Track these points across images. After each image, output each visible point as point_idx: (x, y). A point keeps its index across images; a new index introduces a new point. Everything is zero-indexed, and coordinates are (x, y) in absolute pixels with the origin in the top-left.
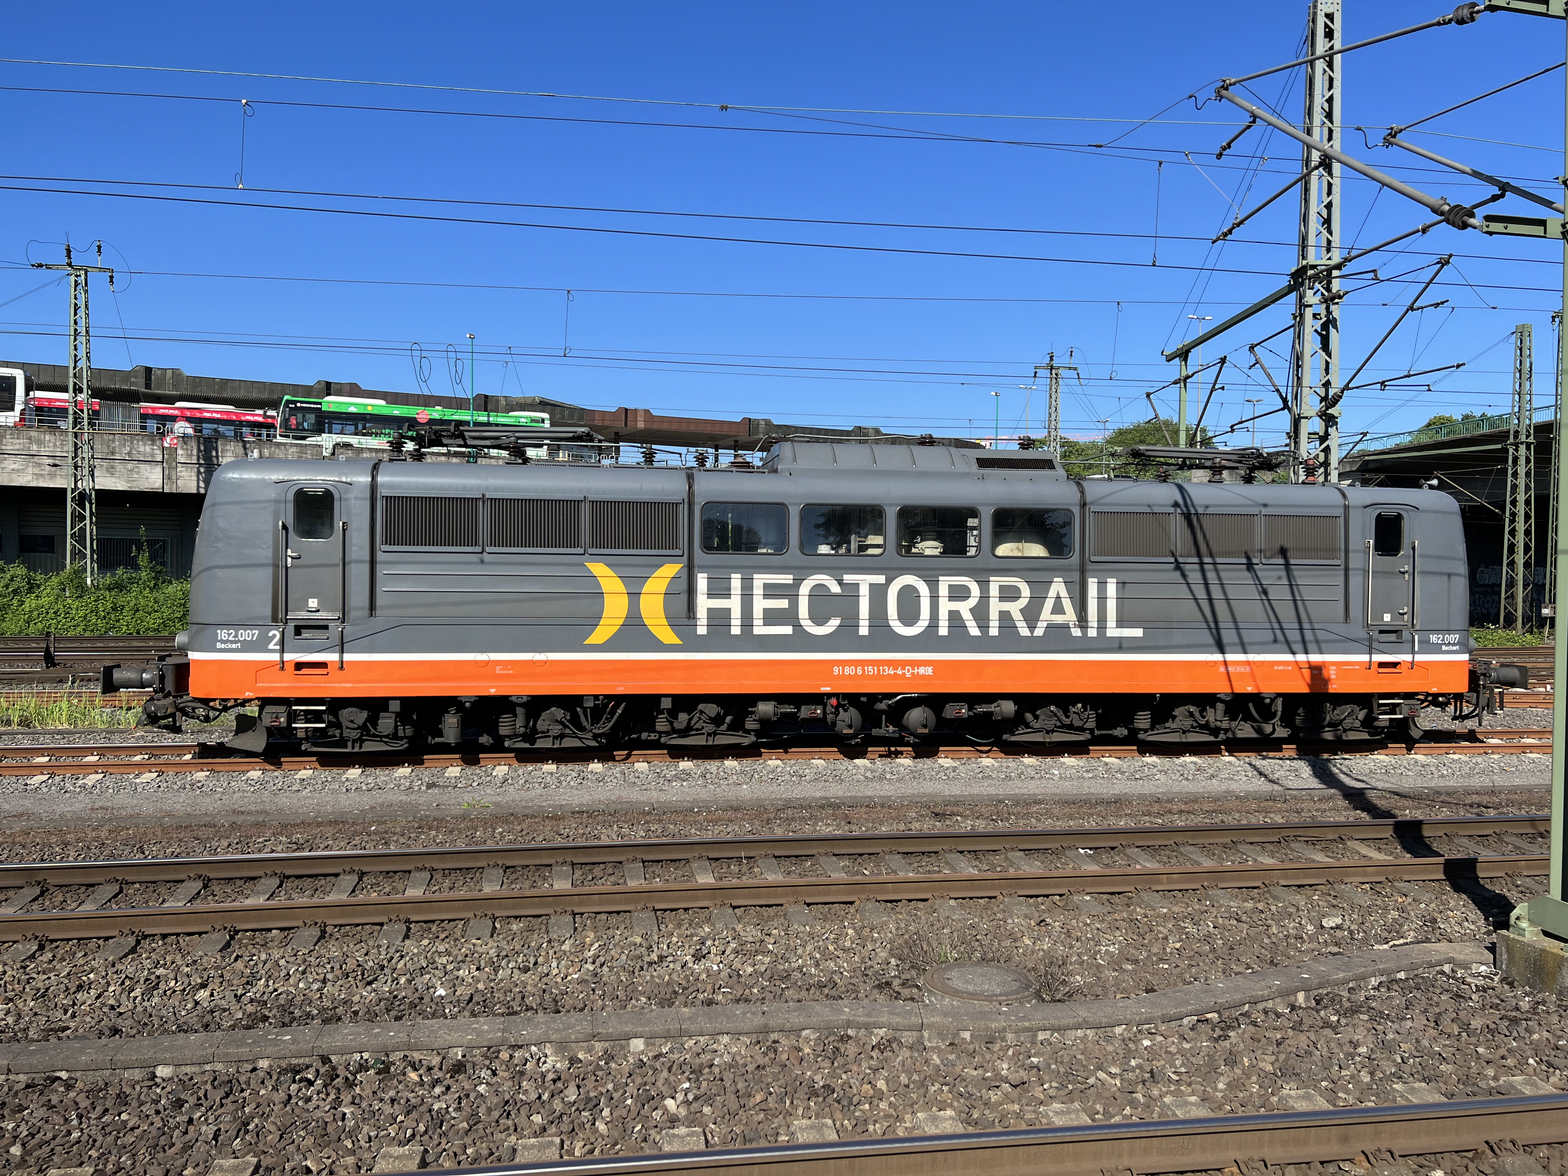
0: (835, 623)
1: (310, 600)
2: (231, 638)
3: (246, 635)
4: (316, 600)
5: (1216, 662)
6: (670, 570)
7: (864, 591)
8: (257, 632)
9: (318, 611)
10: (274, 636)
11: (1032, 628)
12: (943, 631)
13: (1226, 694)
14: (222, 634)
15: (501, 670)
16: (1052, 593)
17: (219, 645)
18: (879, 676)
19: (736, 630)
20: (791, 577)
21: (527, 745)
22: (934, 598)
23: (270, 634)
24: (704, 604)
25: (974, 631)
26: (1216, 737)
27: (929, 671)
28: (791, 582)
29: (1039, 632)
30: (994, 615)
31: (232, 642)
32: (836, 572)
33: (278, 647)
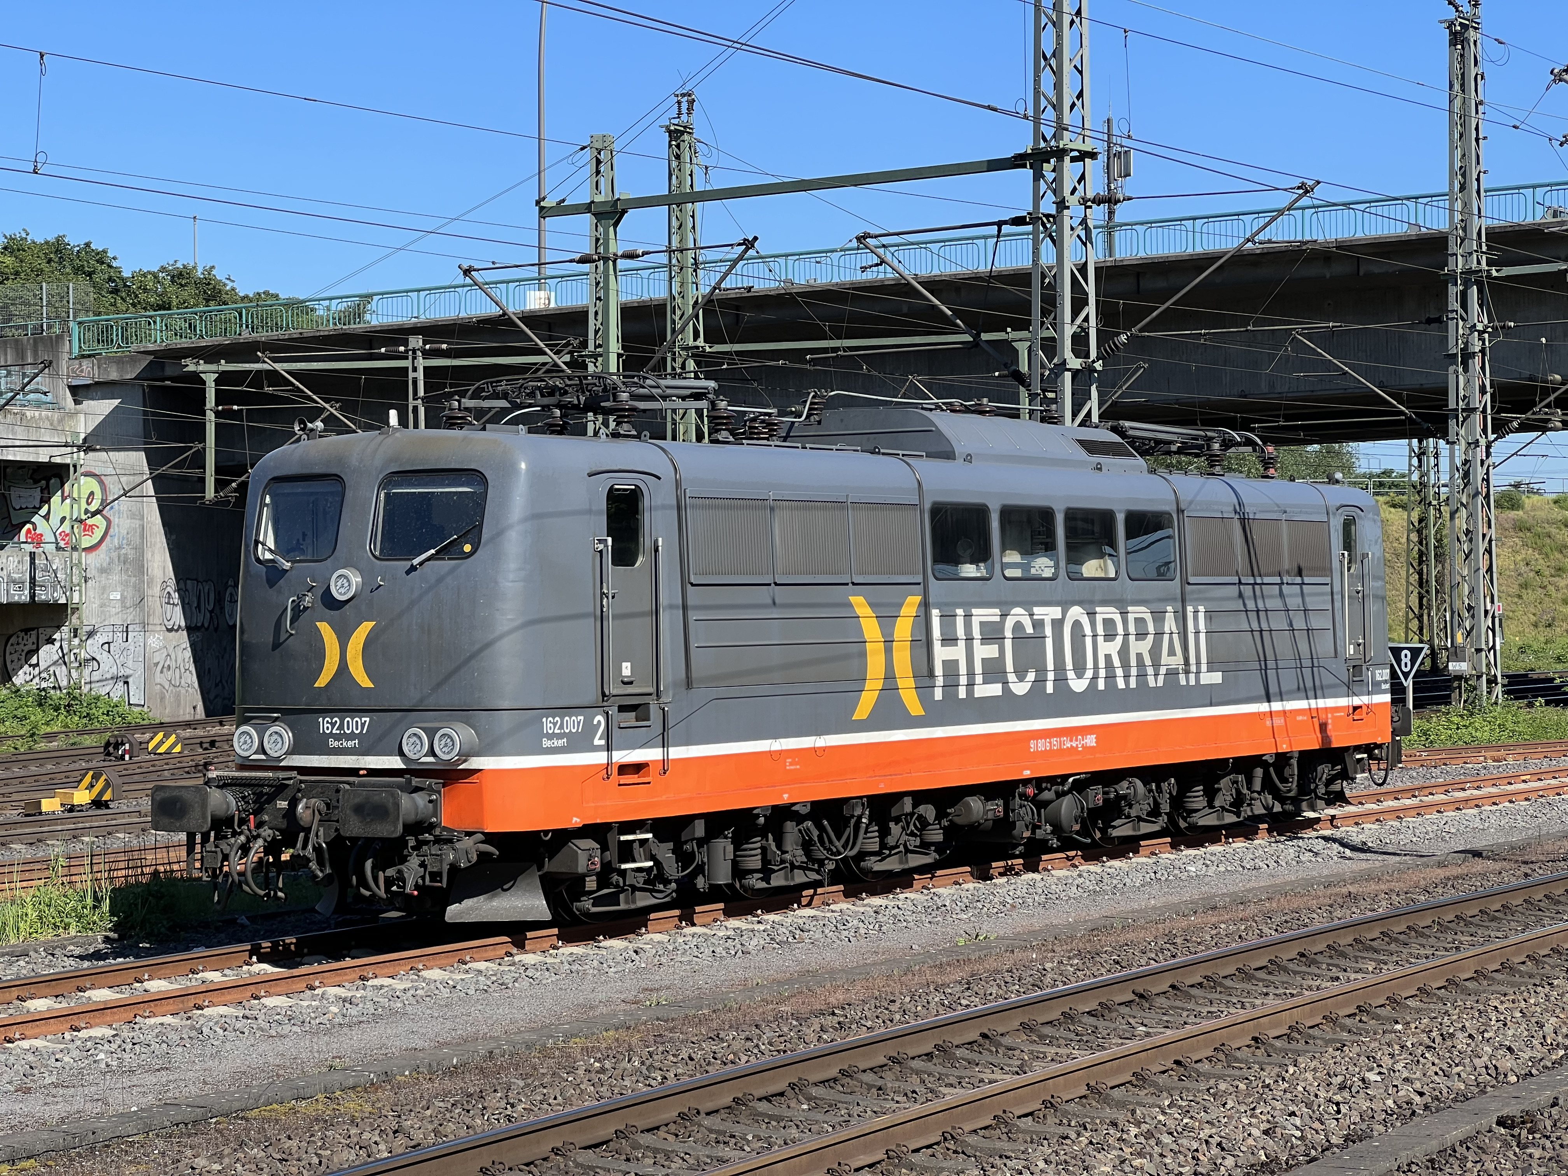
0: (1031, 676)
1: (624, 664)
2: (557, 731)
3: (574, 723)
4: (629, 664)
5: (1264, 713)
6: (911, 604)
7: (1048, 631)
8: (582, 718)
9: (631, 683)
10: (599, 722)
11: (1156, 675)
12: (1101, 685)
13: (1271, 755)
14: (549, 724)
15: (791, 764)
16: (1167, 629)
17: (546, 743)
18: (1061, 752)
19: (962, 693)
20: (997, 611)
21: (763, 885)
22: (1095, 636)
23: (595, 722)
24: (941, 653)
25: (1121, 684)
26: (1239, 817)
27: (1091, 740)
28: (998, 619)
29: (1160, 683)
30: (1133, 662)
31: (559, 736)
32: (1028, 605)
33: (603, 742)
